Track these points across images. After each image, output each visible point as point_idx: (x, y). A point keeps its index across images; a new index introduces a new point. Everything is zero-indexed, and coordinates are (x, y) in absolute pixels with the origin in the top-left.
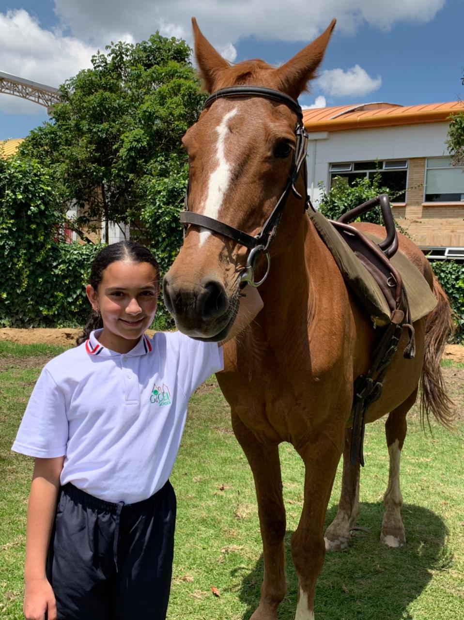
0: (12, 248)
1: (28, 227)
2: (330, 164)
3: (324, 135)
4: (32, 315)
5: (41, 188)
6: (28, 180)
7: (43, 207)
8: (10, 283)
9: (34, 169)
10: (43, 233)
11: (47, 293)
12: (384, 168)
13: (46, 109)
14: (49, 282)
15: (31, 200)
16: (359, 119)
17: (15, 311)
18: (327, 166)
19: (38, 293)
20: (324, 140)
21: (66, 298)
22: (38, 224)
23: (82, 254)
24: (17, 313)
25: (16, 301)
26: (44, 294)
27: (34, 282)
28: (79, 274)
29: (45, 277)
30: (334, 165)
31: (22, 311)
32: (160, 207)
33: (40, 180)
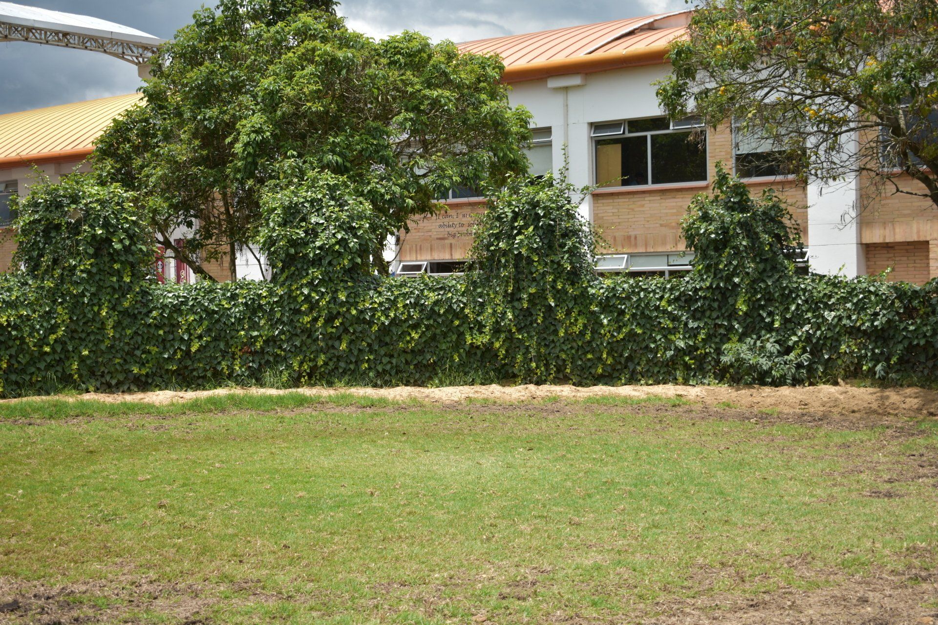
0: (93, 294)
1: (111, 267)
2: (591, 124)
3: (576, 81)
4: (121, 377)
5: (125, 218)
6: (108, 211)
7: (127, 243)
8: (93, 338)
9: (115, 196)
10: (130, 273)
11: (138, 348)
12: (671, 128)
13: (136, 67)
14: (139, 335)
15: (113, 234)
16: (624, 52)
17: (100, 373)
18: (585, 128)
19: (126, 348)
20: (578, 86)
21: (161, 353)
22: (122, 263)
23: (179, 297)
24: (102, 376)
25: (100, 360)
26: (134, 349)
27: (121, 335)
28: (175, 322)
29: (134, 329)
30: (596, 126)
31: (109, 372)
32: (274, 230)
33: (123, 208)
